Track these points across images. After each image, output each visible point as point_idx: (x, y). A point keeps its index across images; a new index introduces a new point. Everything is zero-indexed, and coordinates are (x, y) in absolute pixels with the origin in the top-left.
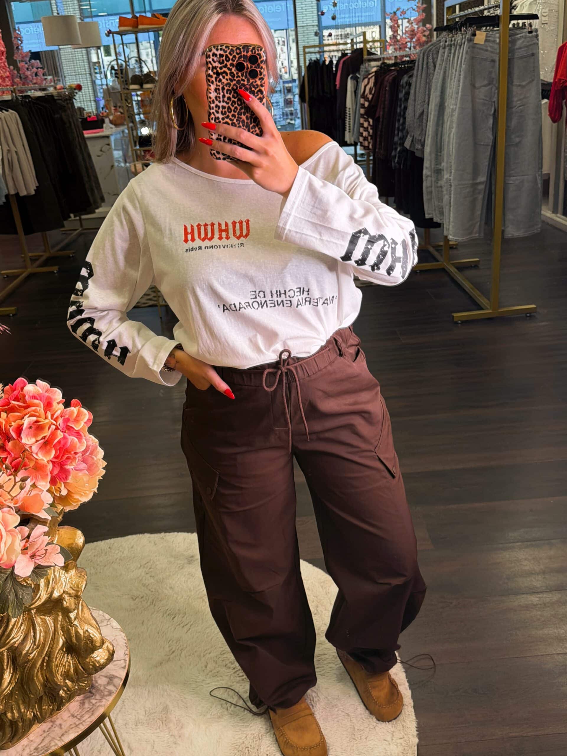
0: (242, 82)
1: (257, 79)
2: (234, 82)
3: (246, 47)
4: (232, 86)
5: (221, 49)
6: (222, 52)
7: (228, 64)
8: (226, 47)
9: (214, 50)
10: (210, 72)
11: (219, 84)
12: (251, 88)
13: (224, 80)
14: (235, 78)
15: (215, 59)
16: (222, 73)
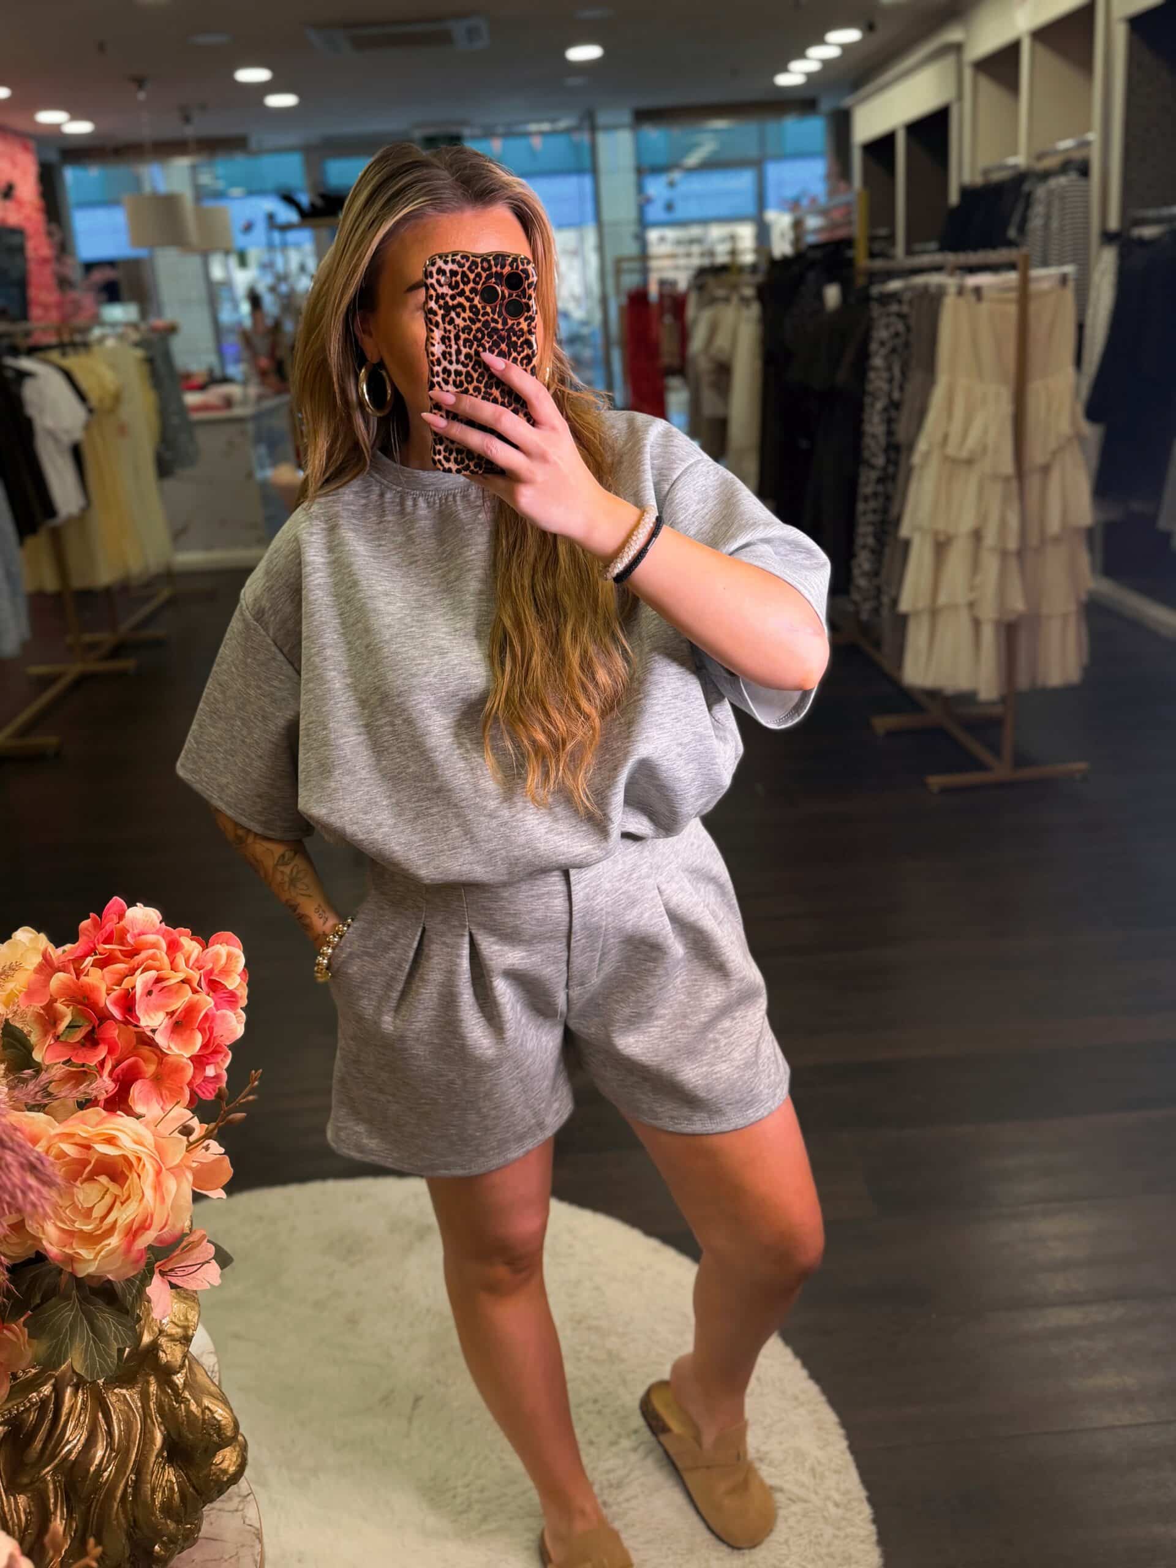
0: (493, 325)
1: (522, 320)
2: (479, 325)
4: (474, 332)
5: (453, 261)
6: (455, 267)
7: (467, 289)
9: (440, 264)
11: (448, 327)
12: (509, 337)
13: (458, 321)
14: (480, 317)
15: (443, 279)
16: (454, 308)
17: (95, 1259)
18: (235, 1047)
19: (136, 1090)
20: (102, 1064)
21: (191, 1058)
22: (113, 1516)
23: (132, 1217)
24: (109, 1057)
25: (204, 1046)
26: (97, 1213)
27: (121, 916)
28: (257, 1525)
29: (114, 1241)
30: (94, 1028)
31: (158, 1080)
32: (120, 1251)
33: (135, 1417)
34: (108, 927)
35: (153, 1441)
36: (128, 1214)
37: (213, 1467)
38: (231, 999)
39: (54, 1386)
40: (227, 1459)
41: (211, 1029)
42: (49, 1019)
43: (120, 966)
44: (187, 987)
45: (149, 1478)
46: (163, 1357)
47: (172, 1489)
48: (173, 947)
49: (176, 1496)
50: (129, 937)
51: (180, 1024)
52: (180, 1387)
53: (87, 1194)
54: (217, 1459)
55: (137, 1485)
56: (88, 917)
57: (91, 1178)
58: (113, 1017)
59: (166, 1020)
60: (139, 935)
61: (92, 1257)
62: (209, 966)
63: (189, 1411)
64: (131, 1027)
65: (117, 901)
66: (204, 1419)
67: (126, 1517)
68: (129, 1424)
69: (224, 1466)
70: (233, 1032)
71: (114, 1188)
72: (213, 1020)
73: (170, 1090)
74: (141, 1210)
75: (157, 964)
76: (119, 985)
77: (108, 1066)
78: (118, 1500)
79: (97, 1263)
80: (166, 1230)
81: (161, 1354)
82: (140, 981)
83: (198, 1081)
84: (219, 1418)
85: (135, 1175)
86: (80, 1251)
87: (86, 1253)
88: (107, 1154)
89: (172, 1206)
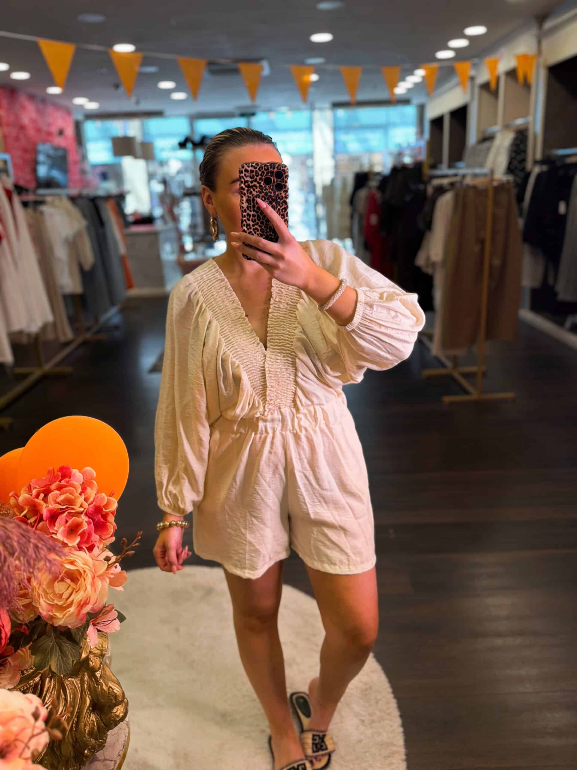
0: (269, 194)
1: (282, 192)
2: (263, 194)
3: (273, 165)
4: (261, 197)
5: (252, 166)
6: (253, 169)
7: (258, 178)
8: (256, 164)
9: (246, 167)
10: (243, 185)
11: (250, 195)
12: (277, 200)
13: (253, 192)
14: (264, 191)
15: (247, 174)
16: (252, 187)
23: (80, 599)
26: (65, 596)
29: (72, 609)
32: (74, 614)
33: (77, 691)
35: (85, 702)
36: (79, 597)
37: (112, 714)
39: (41, 677)
40: (119, 710)
45: (83, 720)
46: (91, 664)
47: (94, 724)
49: (95, 727)
52: (99, 677)
53: (59, 587)
55: (78, 723)
57: (62, 580)
61: (61, 617)
66: (109, 693)
67: (72, 738)
68: (74, 695)
69: (118, 713)
71: (73, 585)
74: (85, 595)
79: (63, 620)
80: (96, 605)
81: (90, 662)
84: (116, 692)
85: (82, 578)
86: (56, 614)
87: (59, 615)
88: (70, 569)
89: (99, 594)
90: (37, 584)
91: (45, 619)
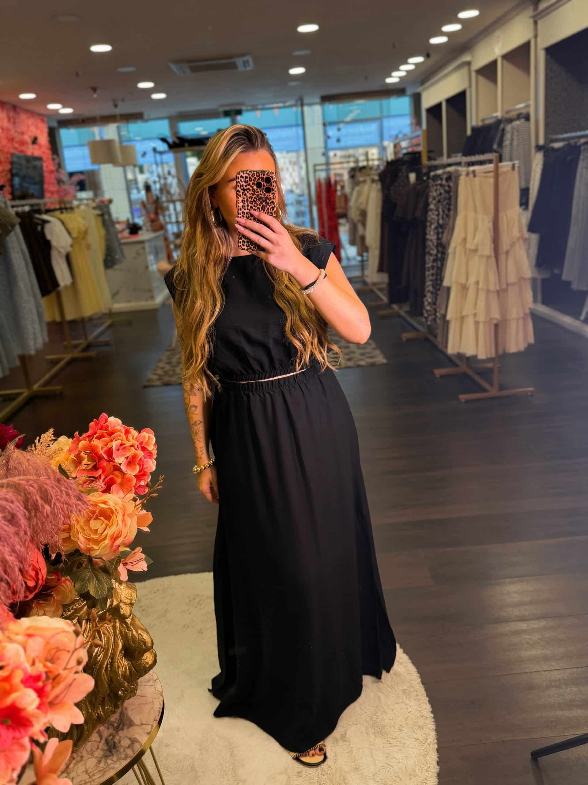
0: (260, 196)
4: (253, 198)
13: (248, 195)
16: (246, 190)
17: (98, 550)
18: (151, 473)
19: (113, 488)
20: (100, 476)
21: (134, 476)
22: (102, 676)
23: (113, 533)
24: (102, 474)
25: (140, 471)
26: (99, 532)
27: (106, 421)
28: (161, 691)
29: (107, 542)
30: (96, 463)
31: (122, 485)
32: (109, 545)
33: (111, 636)
34: (102, 423)
35: (118, 646)
36: (112, 531)
37: (142, 661)
38: (150, 454)
39: (78, 620)
40: (148, 658)
41: (143, 465)
42: (78, 461)
43: (107, 439)
44: (133, 448)
45: (117, 660)
46: (122, 612)
47: (126, 668)
48: (127, 432)
49: (128, 671)
50: (110, 429)
51: (131, 462)
52: (129, 624)
53: (94, 524)
54: (144, 657)
55: (112, 664)
56: (93, 421)
57: (97, 518)
58: (104, 458)
59: (125, 460)
60: (114, 426)
61: (97, 548)
62: (141, 440)
63: (133, 635)
64: (111, 462)
65: (104, 415)
66: (139, 639)
67: (107, 677)
68: (108, 639)
69: (147, 661)
70: (151, 468)
71: (106, 522)
72: (143, 462)
73: (125, 488)
74: (117, 529)
75: (121, 438)
76: (106, 446)
77: (103, 477)
78: (104, 668)
79: (99, 550)
80: (126, 538)
81: (121, 610)
82: (115, 444)
83: (138, 485)
84: (145, 638)
85: (115, 516)
86: (93, 546)
87: (95, 547)
88: (103, 508)
89: (130, 527)
90: (76, 522)
91: (83, 552)
